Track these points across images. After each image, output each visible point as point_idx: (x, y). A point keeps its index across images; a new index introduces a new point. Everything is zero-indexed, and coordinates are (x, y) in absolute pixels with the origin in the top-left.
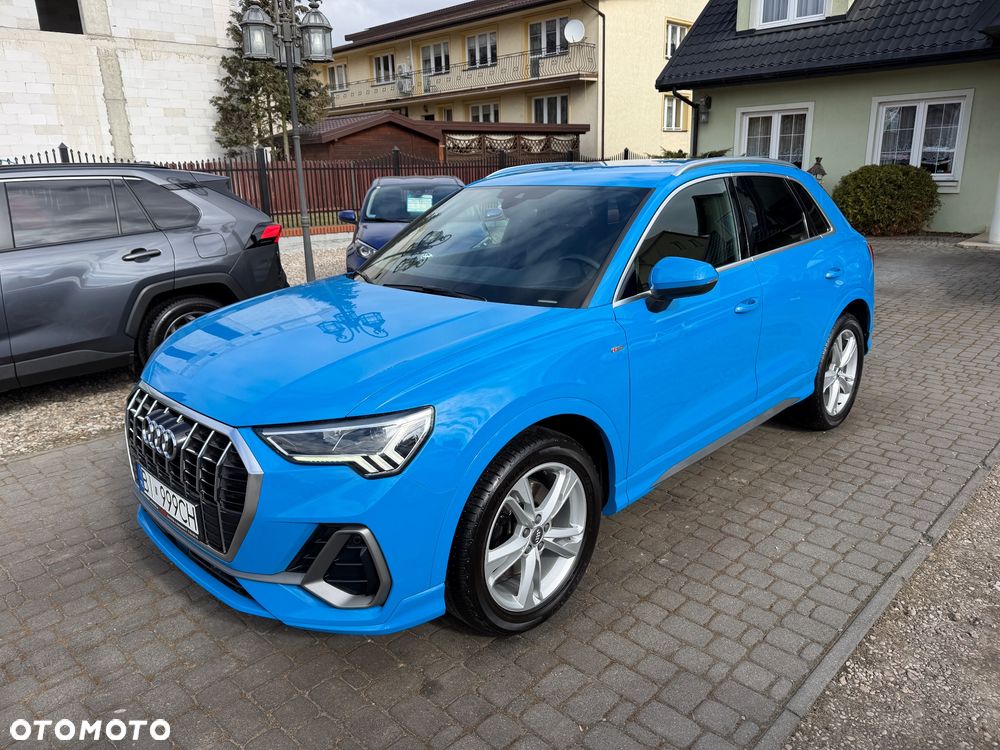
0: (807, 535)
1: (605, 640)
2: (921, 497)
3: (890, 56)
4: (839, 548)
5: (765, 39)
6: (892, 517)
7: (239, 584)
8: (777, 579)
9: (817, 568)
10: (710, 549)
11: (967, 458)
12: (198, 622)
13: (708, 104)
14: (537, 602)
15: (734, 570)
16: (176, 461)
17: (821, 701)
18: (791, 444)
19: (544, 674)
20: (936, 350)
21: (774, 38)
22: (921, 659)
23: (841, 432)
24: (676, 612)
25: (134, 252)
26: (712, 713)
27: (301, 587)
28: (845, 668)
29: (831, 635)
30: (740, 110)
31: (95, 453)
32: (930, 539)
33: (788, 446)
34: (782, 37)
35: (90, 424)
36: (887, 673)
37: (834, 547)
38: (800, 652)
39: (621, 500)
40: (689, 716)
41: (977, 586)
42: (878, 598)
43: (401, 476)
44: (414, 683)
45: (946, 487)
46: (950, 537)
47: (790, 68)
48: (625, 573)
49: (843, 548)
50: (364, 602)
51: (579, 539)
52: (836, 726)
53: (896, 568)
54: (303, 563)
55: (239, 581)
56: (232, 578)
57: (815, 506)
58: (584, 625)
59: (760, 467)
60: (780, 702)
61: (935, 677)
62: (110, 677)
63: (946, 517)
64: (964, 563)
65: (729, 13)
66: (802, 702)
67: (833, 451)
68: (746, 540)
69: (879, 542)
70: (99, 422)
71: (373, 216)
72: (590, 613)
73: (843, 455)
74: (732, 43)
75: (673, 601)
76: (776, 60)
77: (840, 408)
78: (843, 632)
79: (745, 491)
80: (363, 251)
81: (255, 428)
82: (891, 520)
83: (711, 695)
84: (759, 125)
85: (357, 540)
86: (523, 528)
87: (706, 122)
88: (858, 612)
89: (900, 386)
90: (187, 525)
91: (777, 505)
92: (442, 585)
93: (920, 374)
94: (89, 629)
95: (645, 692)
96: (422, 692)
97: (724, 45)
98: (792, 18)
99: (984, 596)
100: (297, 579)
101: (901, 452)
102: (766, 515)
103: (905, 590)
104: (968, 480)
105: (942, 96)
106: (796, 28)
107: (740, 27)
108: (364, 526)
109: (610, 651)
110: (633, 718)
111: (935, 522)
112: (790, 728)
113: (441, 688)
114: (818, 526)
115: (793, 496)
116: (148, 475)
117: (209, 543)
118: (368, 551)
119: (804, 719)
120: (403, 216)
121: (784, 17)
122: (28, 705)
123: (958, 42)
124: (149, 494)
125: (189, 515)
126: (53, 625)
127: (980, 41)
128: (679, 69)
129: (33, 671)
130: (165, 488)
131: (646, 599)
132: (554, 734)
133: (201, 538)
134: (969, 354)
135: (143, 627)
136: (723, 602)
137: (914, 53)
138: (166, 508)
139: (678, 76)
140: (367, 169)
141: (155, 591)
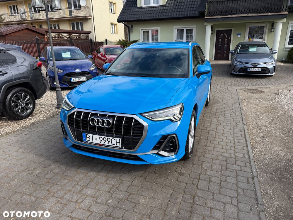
0: (223, 127)
1: (206, 155)
2: (236, 117)
3: (178, 16)
5: (145, 9)
6: (235, 121)
7: (139, 157)
8: (226, 137)
9: (231, 133)
10: (209, 134)
11: (237, 108)
13: (132, 27)
15: (217, 137)
16: (112, 127)
17: (254, 156)
19: (202, 165)
21: (148, 9)
22: (262, 145)
23: (210, 106)
24: (214, 147)
26: (239, 163)
27: (157, 154)
28: (252, 150)
29: (245, 145)
30: (141, 29)
32: (245, 124)
34: (150, 9)
36: (259, 149)
37: (230, 129)
38: (243, 149)
40: (236, 165)
41: (259, 131)
42: (247, 136)
43: (181, 120)
44: (176, 174)
45: (238, 114)
46: (247, 123)
47: (154, 18)
49: (232, 129)
50: (173, 154)
51: (194, 134)
52: (260, 160)
53: (244, 130)
54: (157, 147)
55: (139, 156)
56: (136, 156)
57: (219, 122)
60: (248, 158)
61: (266, 148)
62: (96, 195)
63: (244, 120)
64: (253, 127)
65: (134, 1)
66: (251, 157)
68: (213, 131)
69: (237, 126)
73: (215, 111)
74: (137, 10)
75: (212, 145)
76: (150, 15)
78: (247, 143)
81: (140, 114)
83: (236, 160)
84: (146, 33)
85: (172, 138)
87: (132, 32)
88: (246, 139)
90: (115, 145)
91: (212, 123)
92: (185, 147)
95: (224, 163)
97: (134, 10)
98: (152, 5)
99: (261, 133)
100: (156, 152)
101: (225, 109)
102: (211, 125)
103: (249, 134)
104: (241, 112)
105: (190, 27)
106: (153, 7)
107: (138, 6)
108: (174, 134)
109: (210, 157)
110: (226, 168)
111: (243, 121)
112: (254, 162)
113: (183, 173)
114: (223, 125)
115: (213, 120)
116: (91, 135)
117: (125, 148)
118: (175, 141)
119: (254, 160)
120: (62, 59)
121: (150, 4)
122: (80, 208)
123: (193, 14)
124: (91, 141)
125: (116, 142)
126: (60, 189)
127: (197, 14)
128: (123, 16)
129: (69, 201)
130: (103, 137)
131: (206, 146)
132: (216, 175)
133: (122, 148)
134: (219, 87)
135: (90, 182)
136: (221, 143)
137: (183, 16)
138: (103, 143)
139: (123, 18)
140: (28, 44)
141: (82, 173)
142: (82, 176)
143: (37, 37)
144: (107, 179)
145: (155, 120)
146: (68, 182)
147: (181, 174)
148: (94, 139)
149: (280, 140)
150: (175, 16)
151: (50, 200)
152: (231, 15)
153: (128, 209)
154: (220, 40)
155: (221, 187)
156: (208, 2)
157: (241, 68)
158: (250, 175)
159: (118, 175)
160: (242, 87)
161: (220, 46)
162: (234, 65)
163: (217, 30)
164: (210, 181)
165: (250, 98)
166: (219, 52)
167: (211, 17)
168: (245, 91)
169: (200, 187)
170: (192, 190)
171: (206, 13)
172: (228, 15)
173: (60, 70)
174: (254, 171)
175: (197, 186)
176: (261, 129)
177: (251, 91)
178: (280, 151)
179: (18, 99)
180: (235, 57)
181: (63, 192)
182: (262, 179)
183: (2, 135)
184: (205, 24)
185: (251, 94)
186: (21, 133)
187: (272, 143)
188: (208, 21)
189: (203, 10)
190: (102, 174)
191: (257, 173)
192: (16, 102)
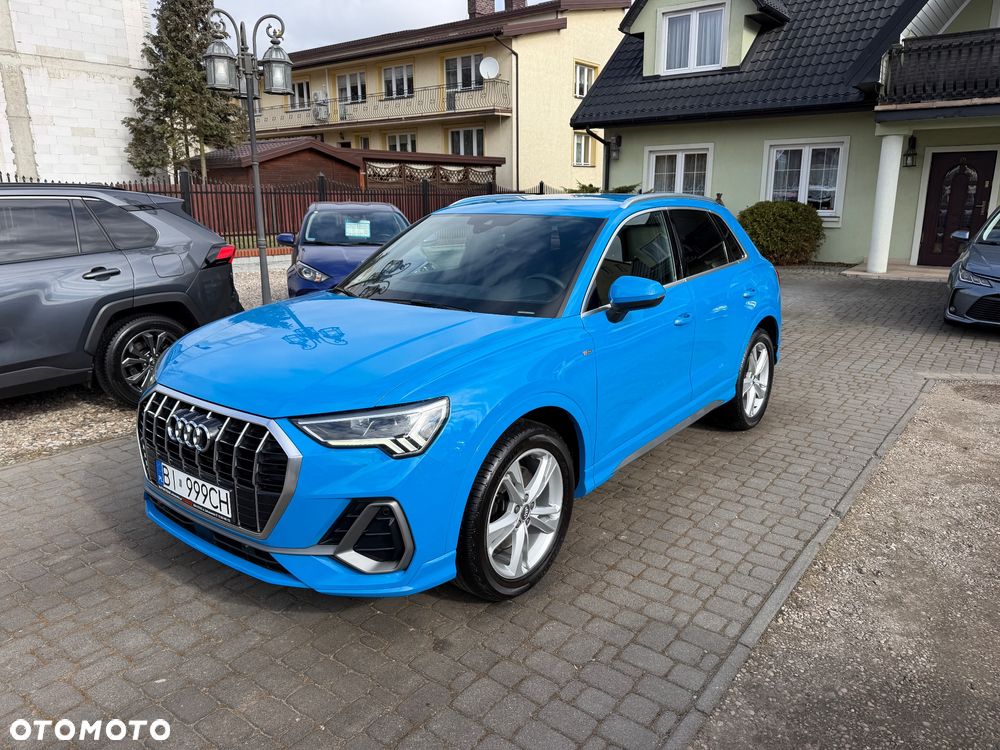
0: (739, 514)
1: (584, 600)
2: (828, 481)
3: (779, 104)
4: (766, 523)
5: (669, 84)
6: (807, 498)
7: (274, 560)
8: (719, 548)
9: (749, 540)
10: (661, 527)
11: (862, 450)
12: (213, 606)
13: (619, 143)
14: (525, 571)
15: (683, 542)
17: (765, 636)
18: (717, 441)
19: (538, 629)
20: (829, 364)
21: (677, 84)
22: (839, 602)
23: (758, 431)
24: (640, 576)
25: (94, 271)
26: (680, 650)
27: (333, 558)
28: (781, 612)
29: (766, 588)
30: (647, 149)
31: (62, 466)
32: (838, 513)
33: (715, 443)
34: (684, 83)
35: (49, 440)
36: (813, 614)
37: (762, 523)
38: (744, 602)
39: (590, 483)
40: (663, 653)
41: (877, 547)
42: (802, 559)
43: (423, 456)
44: (425, 643)
45: (847, 474)
46: (853, 511)
47: (692, 112)
48: (592, 548)
49: (769, 523)
51: (557, 517)
52: (778, 654)
53: (813, 536)
54: (335, 536)
55: (274, 556)
56: (267, 555)
57: (743, 491)
58: (564, 590)
59: (694, 461)
60: (733, 638)
61: (850, 614)
62: (141, 656)
63: (849, 496)
64: (866, 530)
65: (636, 58)
66: (750, 638)
67: (753, 447)
68: (689, 519)
69: (798, 517)
70: (58, 438)
71: (313, 240)
72: (568, 580)
73: (762, 450)
74: (640, 87)
75: (637, 568)
77: (756, 411)
78: (777, 585)
79: (683, 480)
80: (306, 273)
81: (290, 418)
82: (806, 499)
83: (677, 637)
84: (666, 162)
85: (386, 512)
86: (515, 505)
87: (617, 159)
88: (786, 570)
89: (802, 393)
90: (218, 510)
91: (712, 491)
92: (455, 551)
93: (818, 383)
94: (109, 617)
95: (626, 637)
96: (435, 649)
97: (633, 88)
98: (693, 67)
99: (884, 555)
100: (329, 550)
101: (809, 446)
102: (703, 499)
103: (823, 552)
104: (864, 467)
105: (824, 142)
106: (697, 76)
107: (646, 73)
108: (393, 499)
109: (591, 609)
110: (617, 657)
112: (743, 657)
113: (451, 645)
114: (747, 506)
115: (724, 483)
116: (170, 469)
117: (242, 525)
118: (396, 521)
119: (753, 649)
120: (343, 240)
121: (686, 65)
122: (69, 682)
123: (836, 95)
124: (171, 488)
125: (221, 501)
126: (71, 616)
127: (854, 95)
128: (592, 108)
129: (64, 654)
130: (193, 479)
131: (613, 567)
132: (555, 673)
133: (234, 521)
134: (857, 366)
135: (161, 613)
136: (677, 567)
137: (799, 103)
138: (192, 498)
139: (591, 115)
140: (292, 194)
141: (163, 583)
142: (158, 590)
143: (322, 175)
144: (211, 615)
145: (333, 443)
146: (106, 601)
147: (440, 646)
148: (178, 482)
149: (942, 596)
150: (769, 105)
151: (22, 642)
152: (984, 96)
153: (187, 718)
154: (948, 190)
155: (535, 717)
156: (890, 53)
157: (982, 300)
158: (681, 700)
159: (253, 608)
160: (958, 375)
161: (944, 211)
162: (957, 284)
163: (934, 155)
164: (515, 689)
165: (957, 418)
166: (940, 235)
167: (900, 107)
168: (958, 390)
169: (465, 702)
170: (428, 705)
171: (882, 92)
172: (973, 96)
173: (318, 275)
174: (717, 686)
175: (454, 696)
176: (897, 541)
177: (988, 392)
178: (899, 638)
179: (147, 348)
180: (967, 255)
181: (70, 625)
182: (721, 724)
183: (70, 445)
184: (879, 130)
185: (977, 403)
186: (117, 447)
187: (893, 601)
188: (886, 119)
189: (869, 80)
190: (209, 598)
191: (722, 698)
192: (138, 357)
